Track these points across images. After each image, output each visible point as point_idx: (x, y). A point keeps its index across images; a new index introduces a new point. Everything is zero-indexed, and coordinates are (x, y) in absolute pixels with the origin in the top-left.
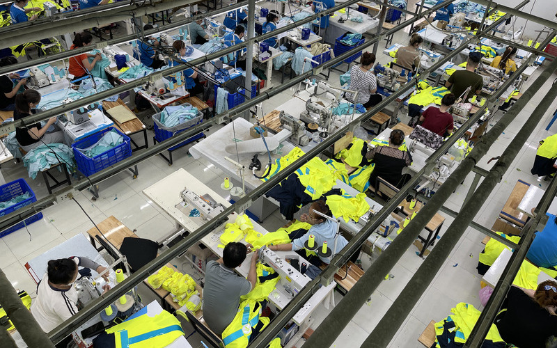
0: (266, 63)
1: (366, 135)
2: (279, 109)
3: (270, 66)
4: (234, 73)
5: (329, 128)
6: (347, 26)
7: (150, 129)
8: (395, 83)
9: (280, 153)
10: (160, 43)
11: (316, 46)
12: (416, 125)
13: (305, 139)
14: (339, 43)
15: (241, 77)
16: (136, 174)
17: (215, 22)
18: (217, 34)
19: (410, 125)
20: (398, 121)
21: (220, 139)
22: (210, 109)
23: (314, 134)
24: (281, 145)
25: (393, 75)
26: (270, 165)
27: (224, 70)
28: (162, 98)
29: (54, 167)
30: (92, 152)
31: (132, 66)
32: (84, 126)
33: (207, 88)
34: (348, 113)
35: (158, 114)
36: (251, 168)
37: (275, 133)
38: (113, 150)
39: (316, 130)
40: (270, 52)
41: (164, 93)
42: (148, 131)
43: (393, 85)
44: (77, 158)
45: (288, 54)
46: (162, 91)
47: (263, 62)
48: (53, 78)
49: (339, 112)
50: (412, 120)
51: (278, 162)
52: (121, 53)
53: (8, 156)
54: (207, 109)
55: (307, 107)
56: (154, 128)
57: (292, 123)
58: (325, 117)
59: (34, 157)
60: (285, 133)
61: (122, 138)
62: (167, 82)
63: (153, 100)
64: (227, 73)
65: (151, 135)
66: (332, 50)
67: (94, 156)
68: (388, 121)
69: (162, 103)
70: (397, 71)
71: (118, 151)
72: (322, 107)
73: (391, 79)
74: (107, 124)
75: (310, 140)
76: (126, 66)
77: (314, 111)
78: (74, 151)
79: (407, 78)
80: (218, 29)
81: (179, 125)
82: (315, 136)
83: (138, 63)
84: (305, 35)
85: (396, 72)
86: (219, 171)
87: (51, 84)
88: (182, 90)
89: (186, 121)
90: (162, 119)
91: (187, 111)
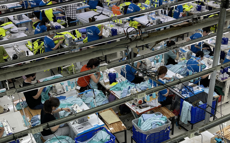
0: (224, 83)
3: (228, 84)
4: (198, 89)
15: (203, 93)
18: (185, 58)
27: (190, 87)
28: (140, 108)
31: (119, 81)
32: (84, 125)
33: (174, 101)
35: (136, 119)
41: (142, 104)
46: (140, 102)
48: (67, 88)
61: (110, 136)
63: (133, 108)
64: (191, 89)
69: (140, 111)
74: (100, 124)
81: (152, 130)
83: (124, 79)
87: (65, 93)
88: (155, 102)
89: (158, 126)
90: (139, 123)
91: (159, 118)
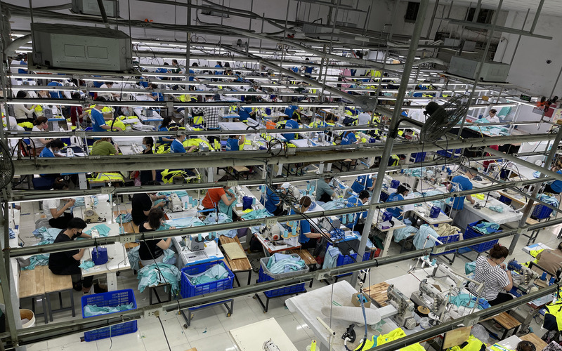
0: (386, 233)
1: (486, 337)
2: (389, 282)
3: (390, 236)
4: (350, 235)
5: (442, 316)
6: (482, 213)
7: (256, 272)
8: (532, 286)
9: (380, 330)
10: (287, 193)
11: (444, 227)
12: (551, 340)
13: (411, 322)
14: (471, 229)
15: (356, 241)
16: (230, 312)
17: (343, 184)
18: (343, 196)
19: (545, 339)
20: (530, 331)
21: (319, 298)
22: (318, 266)
23: (423, 318)
24: (382, 322)
25: (530, 277)
26: (365, 340)
27: (341, 230)
28: (274, 244)
29: (161, 286)
30: (197, 280)
31: (256, 209)
32: (198, 254)
33: (320, 245)
34: (467, 306)
35: (266, 258)
36: (344, 337)
37: (379, 306)
38: (217, 282)
39: (427, 316)
40: (393, 223)
41: (277, 240)
42: (253, 272)
43: (530, 288)
44: (183, 283)
45: (412, 228)
46: (276, 237)
47: (383, 230)
48: (186, 205)
49: (458, 301)
50: (548, 333)
51: (375, 339)
52: (250, 195)
53: (127, 266)
54: (315, 265)
55: (421, 288)
56: (260, 271)
57: (400, 301)
58: (440, 303)
59: (147, 272)
60: (390, 309)
61: (228, 273)
62: (283, 229)
63: (265, 244)
64: (343, 233)
65: (255, 277)
66: (461, 234)
67: (197, 284)
68: (517, 328)
69: (273, 248)
70: (537, 273)
71: (220, 284)
72: (439, 291)
73: (528, 279)
74: (218, 257)
75: (418, 325)
76: (251, 208)
77: (428, 294)
78: (182, 276)
79: (548, 283)
80: (344, 191)
81: (283, 274)
82: (425, 323)
83: (262, 207)
84: (435, 213)
85: (535, 273)
86: (311, 332)
87: (183, 211)
88: (295, 241)
89: (291, 271)
90: (269, 264)
91: (295, 262)
